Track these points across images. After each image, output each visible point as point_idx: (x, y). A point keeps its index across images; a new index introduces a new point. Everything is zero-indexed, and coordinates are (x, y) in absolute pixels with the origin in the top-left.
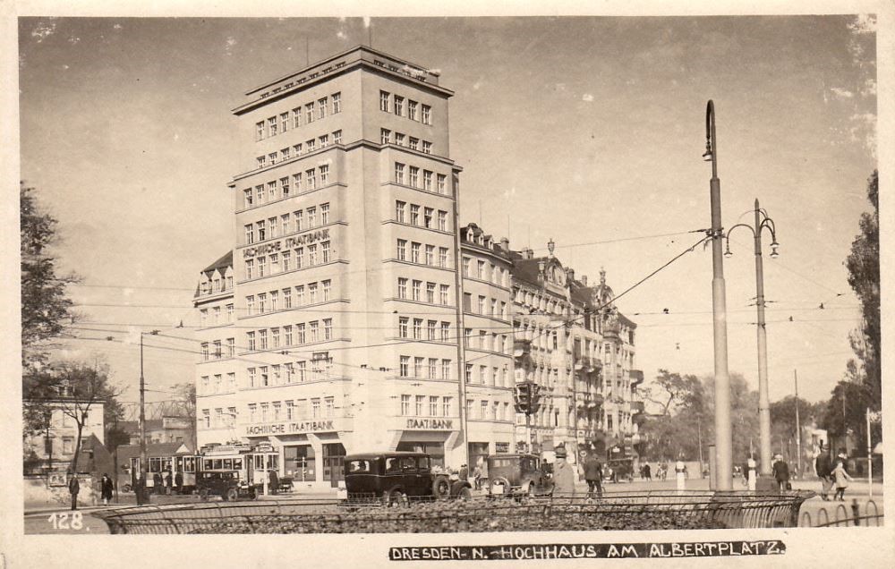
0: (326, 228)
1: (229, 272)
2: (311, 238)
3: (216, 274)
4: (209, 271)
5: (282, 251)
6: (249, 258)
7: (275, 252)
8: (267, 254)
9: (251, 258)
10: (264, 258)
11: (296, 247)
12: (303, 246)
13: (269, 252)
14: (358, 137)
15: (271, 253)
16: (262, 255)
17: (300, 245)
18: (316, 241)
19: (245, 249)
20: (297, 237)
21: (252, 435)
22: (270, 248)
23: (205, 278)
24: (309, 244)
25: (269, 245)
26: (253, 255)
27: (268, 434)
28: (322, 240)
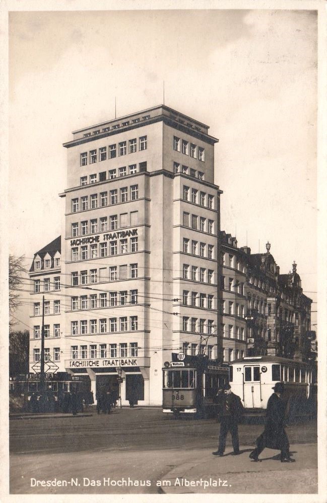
0: (135, 228)
1: (57, 255)
2: (124, 234)
3: (48, 257)
4: (42, 253)
5: (100, 242)
6: (75, 246)
7: (95, 242)
8: (89, 245)
9: (77, 246)
10: (86, 246)
11: (111, 240)
12: (117, 239)
13: (91, 242)
14: (160, 167)
15: (92, 244)
16: (85, 245)
17: (115, 239)
18: (127, 237)
19: (72, 240)
20: (112, 233)
21: (74, 367)
22: (91, 240)
23: (38, 258)
24: (122, 238)
25: (91, 238)
26: (78, 245)
27: (87, 367)
28: (131, 236)
